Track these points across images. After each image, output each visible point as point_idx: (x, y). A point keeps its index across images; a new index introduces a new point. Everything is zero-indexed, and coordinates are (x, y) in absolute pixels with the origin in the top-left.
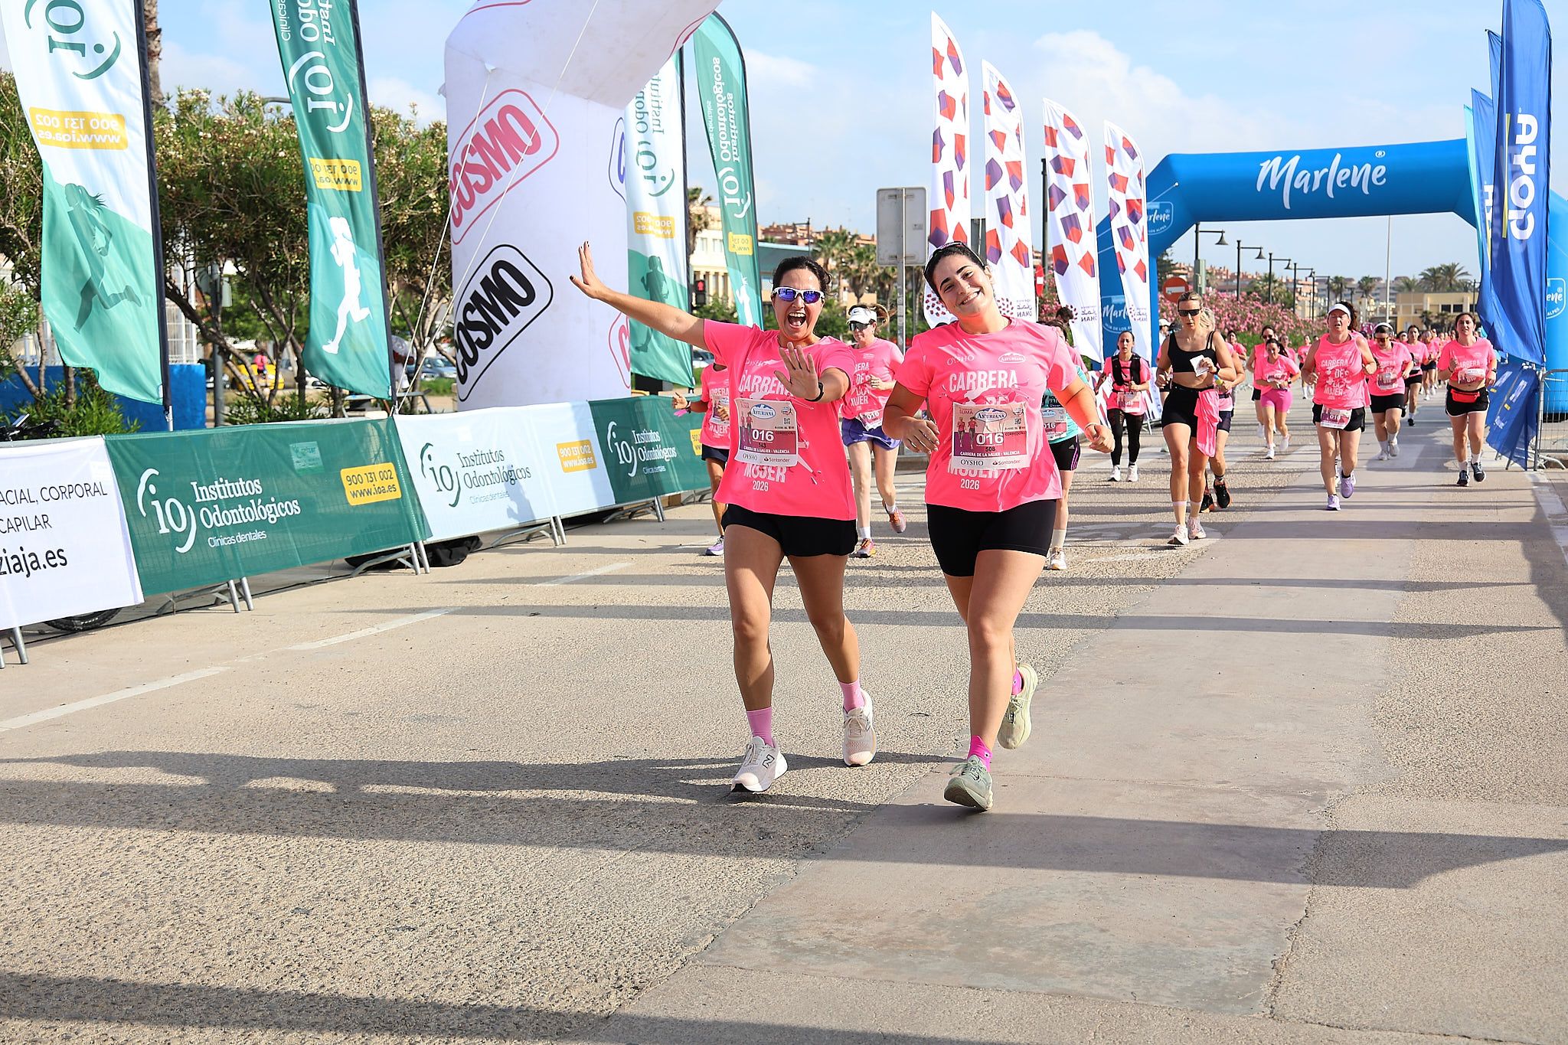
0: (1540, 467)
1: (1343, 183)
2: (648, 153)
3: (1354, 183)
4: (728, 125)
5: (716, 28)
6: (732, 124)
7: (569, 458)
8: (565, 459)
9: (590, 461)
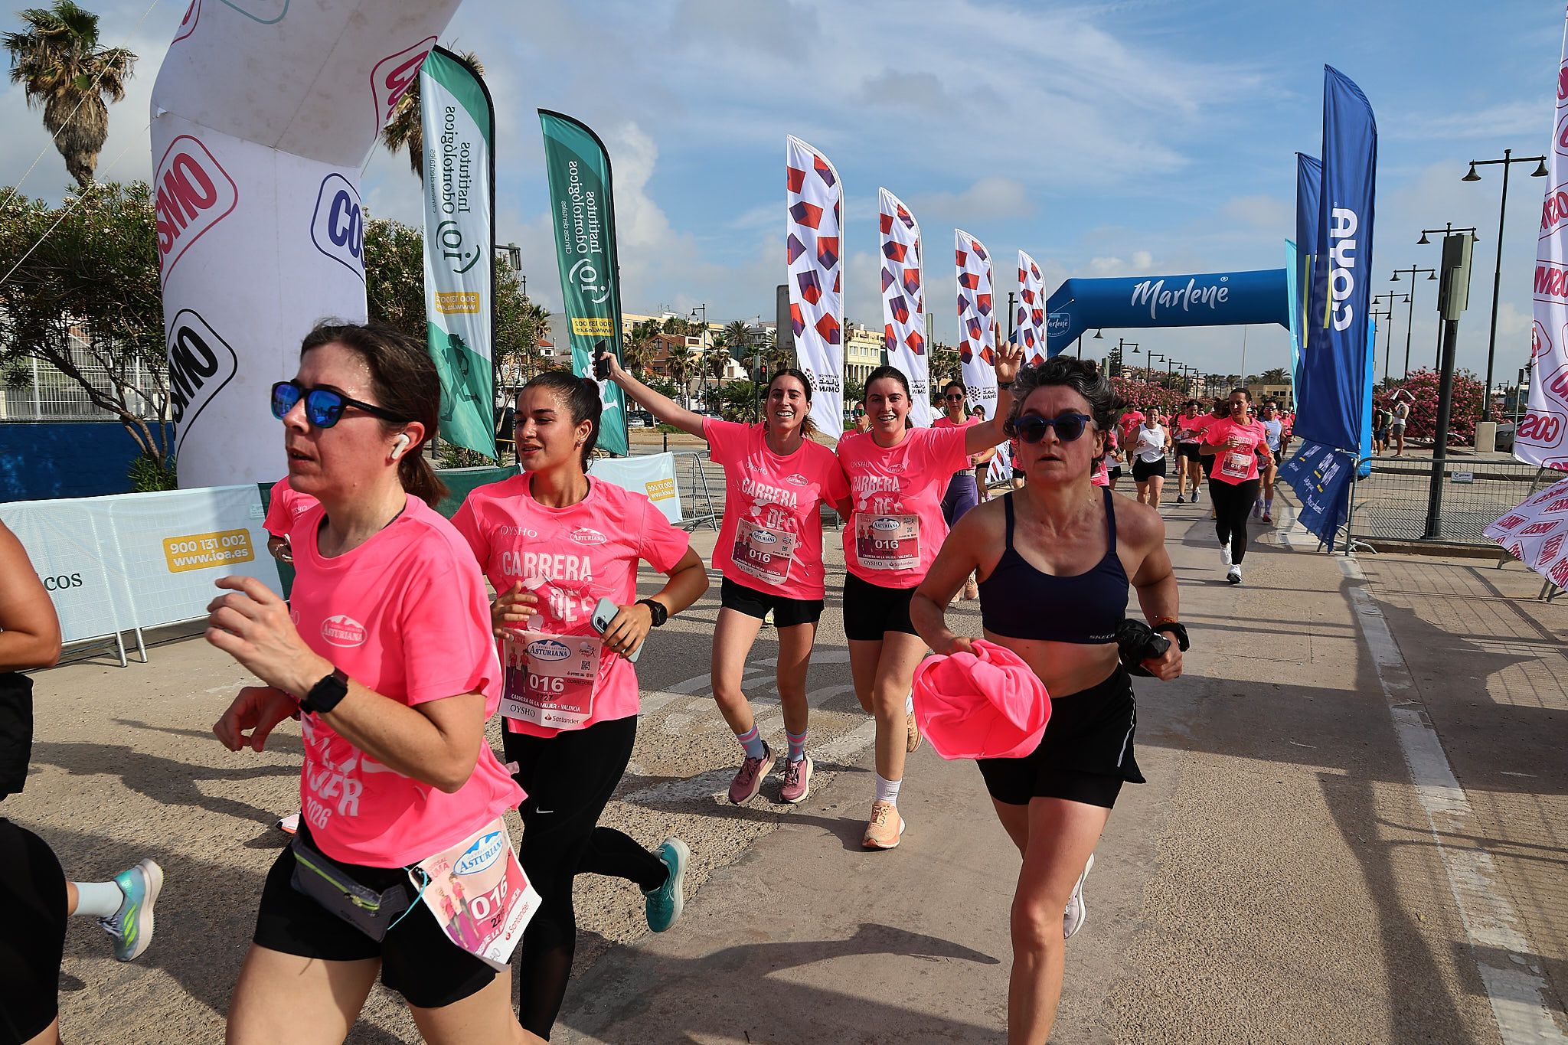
0: (1352, 550)
1: (1195, 300)
2: (456, 232)
3: (1204, 300)
4: (586, 220)
5: (573, 135)
6: (592, 220)
7: (190, 554)
8: (180, 555)
9: (238, 553)
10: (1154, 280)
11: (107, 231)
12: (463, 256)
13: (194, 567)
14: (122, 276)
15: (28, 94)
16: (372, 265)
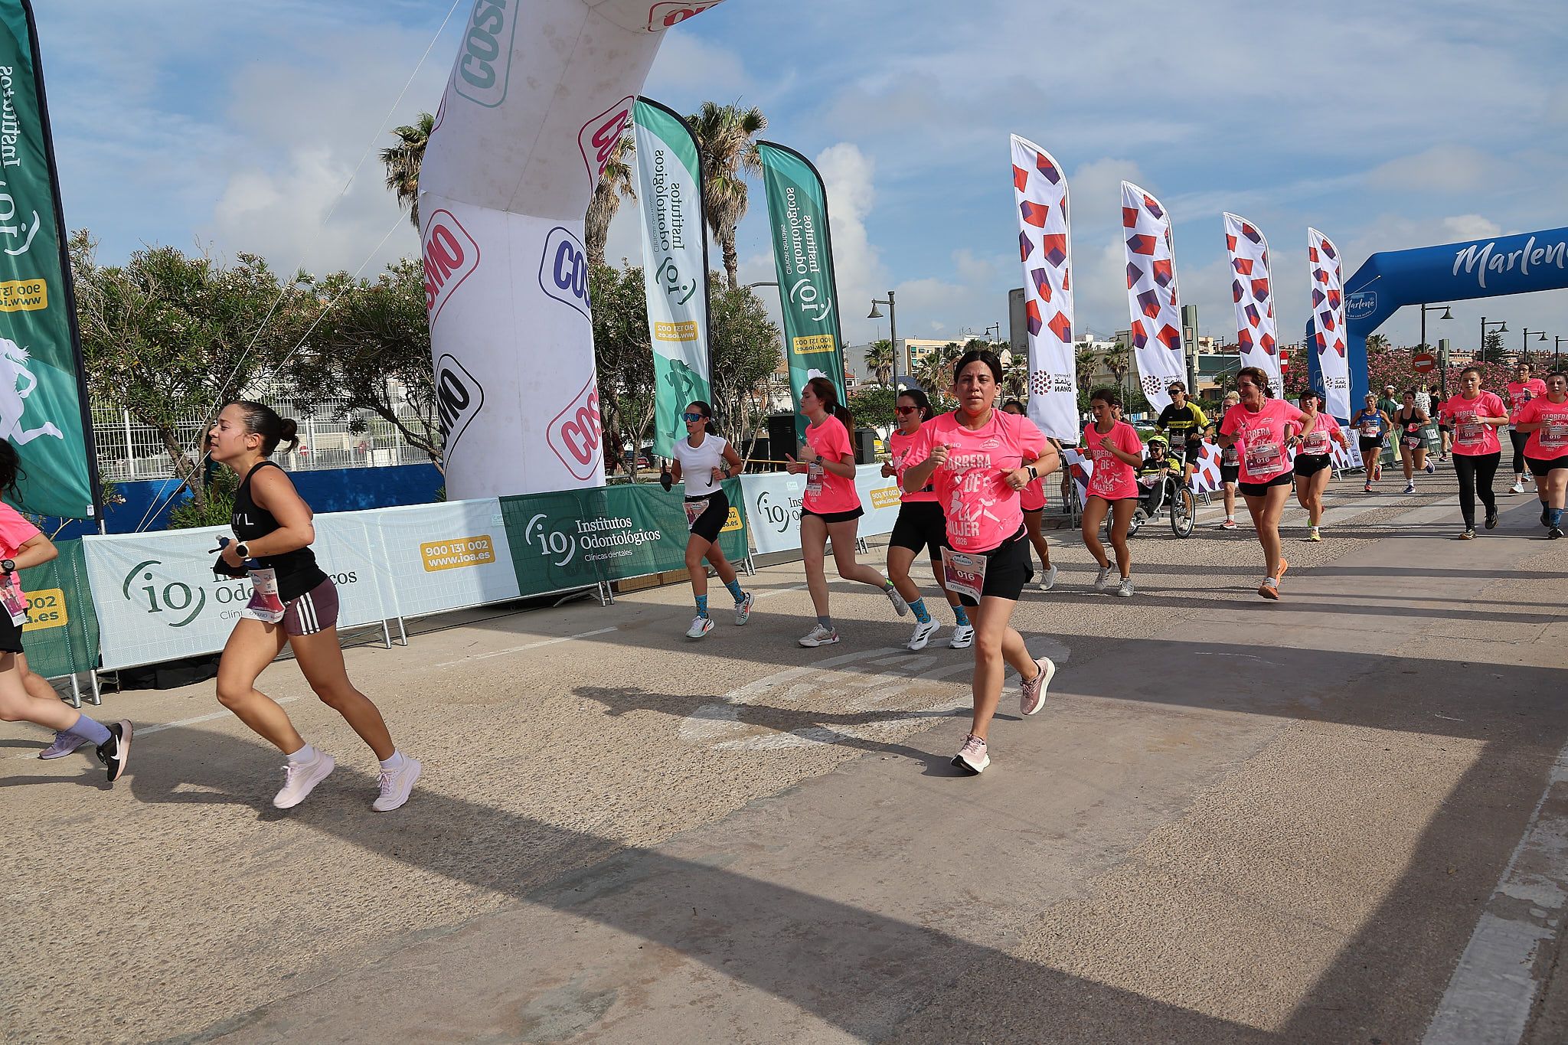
1: (1537, 261)
2: (673, 268)
3: (1548, 260)
4: (804, 243)
5: (788, 162)
6: (809, 241)
7: (441, 557)
8: (434, 557)
9: (481, 556)
10: (1482, 244)
11: (407, 298)
12: (681, 288)
13: (445, 567)
14: (417, 334)
15: (399, 197)
16: (627, 308)
